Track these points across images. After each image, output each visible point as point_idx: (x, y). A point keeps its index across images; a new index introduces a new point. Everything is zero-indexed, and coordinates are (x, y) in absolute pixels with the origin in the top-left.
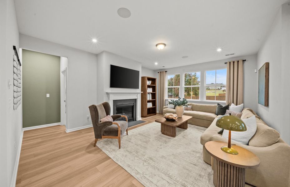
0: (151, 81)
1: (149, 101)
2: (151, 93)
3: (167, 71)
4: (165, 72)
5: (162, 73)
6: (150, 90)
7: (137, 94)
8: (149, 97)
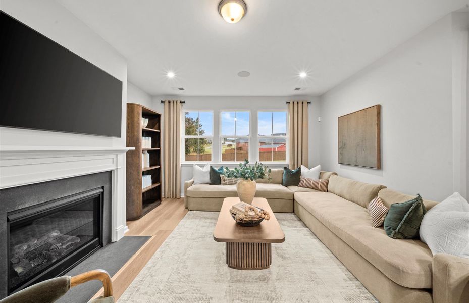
0: (147, 120)
1: (146, 173)
2: (149, 151)
3: (184, 102)
4: (181, 102)
5: (171, 103)
6: (146, 143)
7: (114, 156)
8: (145, 162)
